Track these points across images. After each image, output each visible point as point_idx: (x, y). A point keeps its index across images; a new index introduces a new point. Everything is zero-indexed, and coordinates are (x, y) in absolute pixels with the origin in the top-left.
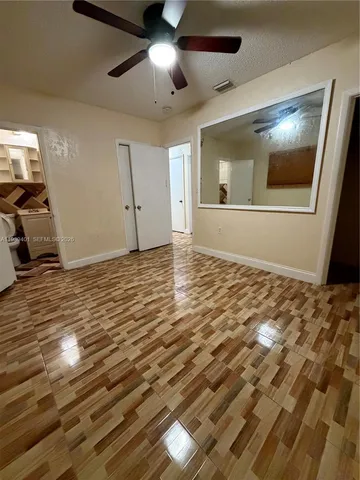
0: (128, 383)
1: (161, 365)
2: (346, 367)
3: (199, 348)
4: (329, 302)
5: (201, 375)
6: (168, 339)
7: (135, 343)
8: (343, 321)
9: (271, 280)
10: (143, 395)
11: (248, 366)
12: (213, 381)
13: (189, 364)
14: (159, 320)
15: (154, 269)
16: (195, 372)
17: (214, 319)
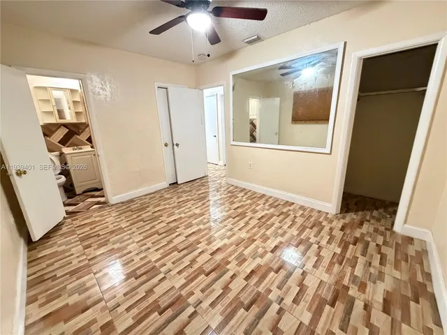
0: (177, 307)
1: (203, 291)
2: (351, 286)
3: (234, 275)
4: (341, 230)
5: (237, 298)
6: (208, 268)
7: (180, 273)
8: (351, 246)
9: (294, 210)
10: (190, 317)
11: (274, 288)
12: (246, 302)
13: (226, 289)
14: (200, 250)
15: (192, 202)
16: (231, 296)
17: (246, 248)
